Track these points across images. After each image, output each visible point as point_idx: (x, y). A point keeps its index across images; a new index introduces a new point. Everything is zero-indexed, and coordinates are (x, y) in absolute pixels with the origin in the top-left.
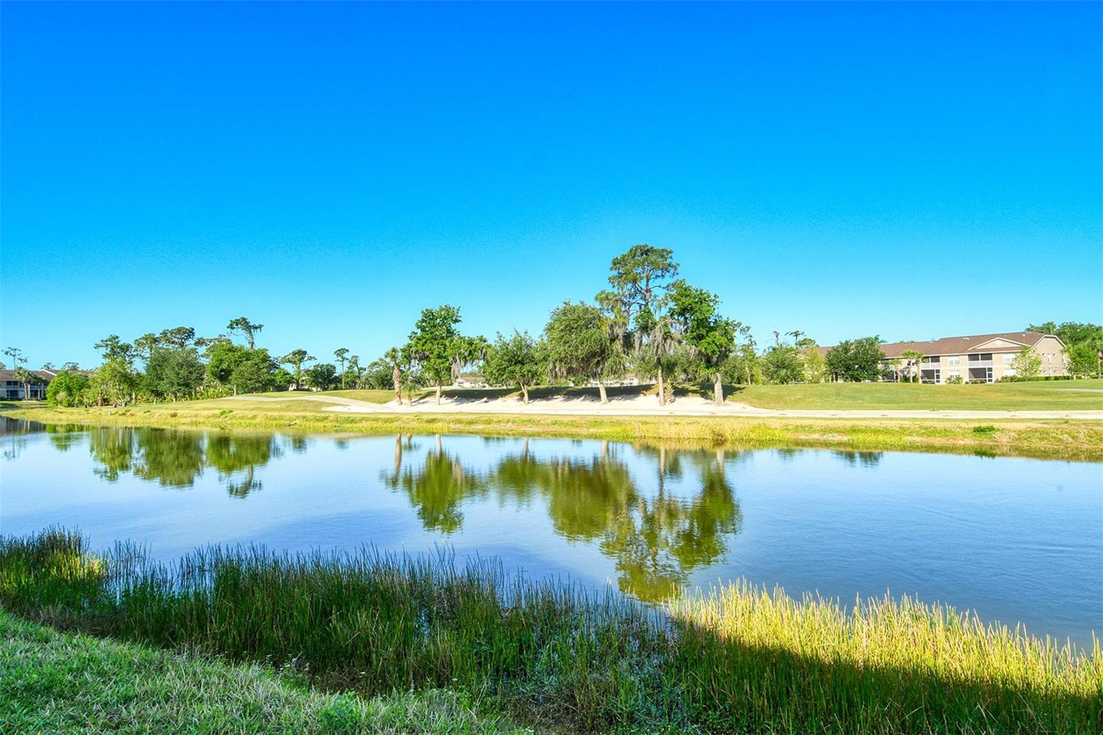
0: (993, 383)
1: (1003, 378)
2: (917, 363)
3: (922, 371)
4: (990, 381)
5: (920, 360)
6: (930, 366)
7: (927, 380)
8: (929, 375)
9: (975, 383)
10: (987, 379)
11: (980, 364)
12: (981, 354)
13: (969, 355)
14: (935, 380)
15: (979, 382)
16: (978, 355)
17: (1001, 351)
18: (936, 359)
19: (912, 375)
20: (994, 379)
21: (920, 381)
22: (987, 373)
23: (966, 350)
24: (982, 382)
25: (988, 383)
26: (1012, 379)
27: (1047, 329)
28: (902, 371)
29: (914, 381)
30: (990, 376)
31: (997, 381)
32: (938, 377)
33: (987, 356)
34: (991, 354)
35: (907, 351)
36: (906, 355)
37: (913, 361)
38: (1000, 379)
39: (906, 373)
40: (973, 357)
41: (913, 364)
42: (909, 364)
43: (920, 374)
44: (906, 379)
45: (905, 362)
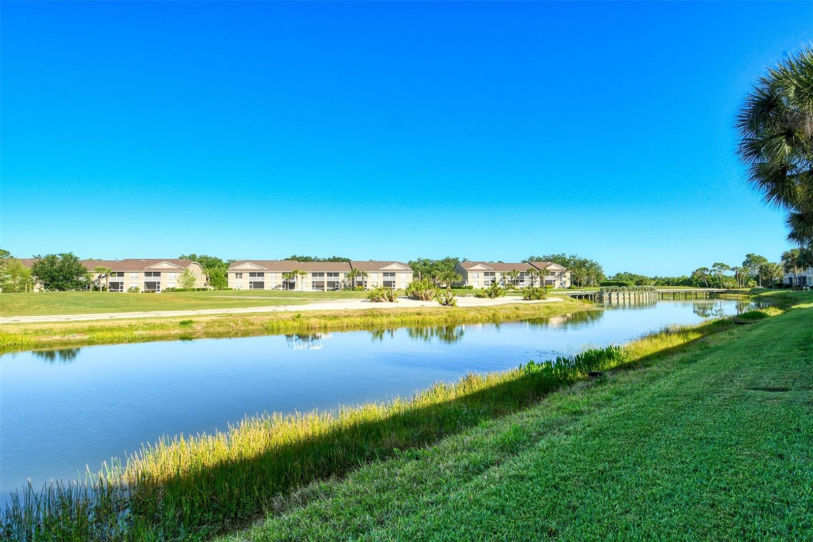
0: (160, 292)
1: (167, 289)
2: (106, 276)
3: (110, 283)
4: (158, 291)
5: (109, 274)
6: (116, 279)
7: (114, 290)
8: (115, 286)
9: (149, 292)
10: (157, 289)
11: (152, 279)
12: (154, 273)
13: (145, 272)
14: (120, 290)
15: (151, 291)
16: (151, 272)
17: (167, 270)
18: (121, 274)
19: (101, 286)
20: (161, 289)
21: (108, 290)
22: (157, 285)
23: (143, 269)
24: (153, 292)
25: (157, 292)
26: (173, 290)
27: (193, 258)
28: (93, 282)
29: (103, 290)
30: (159, 287)
31: (163, 291)
32: (122, 287)
33: (157, 274)
34: (160, 272)
35: (99, 267)
36: (98, 271)
37: (103, 275)
38: (165, 290)
39: (96, 284)
40: (148, 274)
41: (103, 277)
42: (99, 277)
43: (109, 285)
44: (96, 289)
45: (97, 275)
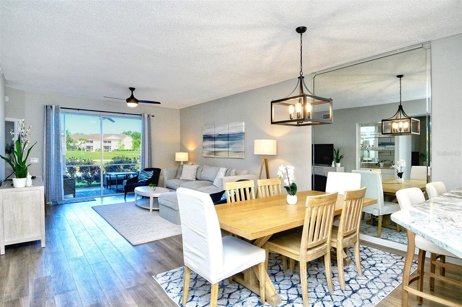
0: (111, 151)
1: (114, 150)
2: (84, 143)
5: (86, 142)
6: (89, 144)
7: (88, 150)
8: (89, 147)
9: (106, 151)
10: (109, 150)
11: (107, 144)
12: (108, 141)
13: (103, 141)
14: (91, 150)
16: (106, 141)
17: (114, 140)
18: (92, 142)
19: (82, 148)
21: (86, 150)
22: (109, 148)
26: (117, 150)
27: (128, 134)
28: (78, 146)
29: (83, 150)
33: (110, 142)
34: (111, 141)
35: (81, 138)
36: (80, 140)
37: (83, 142)
39: (80, 147)
40: (105, 142)
41: (83, 143)
42: (81, 143)
43: (86, 147)
44: (80, 149)
